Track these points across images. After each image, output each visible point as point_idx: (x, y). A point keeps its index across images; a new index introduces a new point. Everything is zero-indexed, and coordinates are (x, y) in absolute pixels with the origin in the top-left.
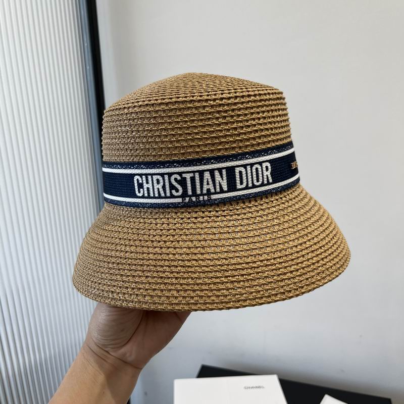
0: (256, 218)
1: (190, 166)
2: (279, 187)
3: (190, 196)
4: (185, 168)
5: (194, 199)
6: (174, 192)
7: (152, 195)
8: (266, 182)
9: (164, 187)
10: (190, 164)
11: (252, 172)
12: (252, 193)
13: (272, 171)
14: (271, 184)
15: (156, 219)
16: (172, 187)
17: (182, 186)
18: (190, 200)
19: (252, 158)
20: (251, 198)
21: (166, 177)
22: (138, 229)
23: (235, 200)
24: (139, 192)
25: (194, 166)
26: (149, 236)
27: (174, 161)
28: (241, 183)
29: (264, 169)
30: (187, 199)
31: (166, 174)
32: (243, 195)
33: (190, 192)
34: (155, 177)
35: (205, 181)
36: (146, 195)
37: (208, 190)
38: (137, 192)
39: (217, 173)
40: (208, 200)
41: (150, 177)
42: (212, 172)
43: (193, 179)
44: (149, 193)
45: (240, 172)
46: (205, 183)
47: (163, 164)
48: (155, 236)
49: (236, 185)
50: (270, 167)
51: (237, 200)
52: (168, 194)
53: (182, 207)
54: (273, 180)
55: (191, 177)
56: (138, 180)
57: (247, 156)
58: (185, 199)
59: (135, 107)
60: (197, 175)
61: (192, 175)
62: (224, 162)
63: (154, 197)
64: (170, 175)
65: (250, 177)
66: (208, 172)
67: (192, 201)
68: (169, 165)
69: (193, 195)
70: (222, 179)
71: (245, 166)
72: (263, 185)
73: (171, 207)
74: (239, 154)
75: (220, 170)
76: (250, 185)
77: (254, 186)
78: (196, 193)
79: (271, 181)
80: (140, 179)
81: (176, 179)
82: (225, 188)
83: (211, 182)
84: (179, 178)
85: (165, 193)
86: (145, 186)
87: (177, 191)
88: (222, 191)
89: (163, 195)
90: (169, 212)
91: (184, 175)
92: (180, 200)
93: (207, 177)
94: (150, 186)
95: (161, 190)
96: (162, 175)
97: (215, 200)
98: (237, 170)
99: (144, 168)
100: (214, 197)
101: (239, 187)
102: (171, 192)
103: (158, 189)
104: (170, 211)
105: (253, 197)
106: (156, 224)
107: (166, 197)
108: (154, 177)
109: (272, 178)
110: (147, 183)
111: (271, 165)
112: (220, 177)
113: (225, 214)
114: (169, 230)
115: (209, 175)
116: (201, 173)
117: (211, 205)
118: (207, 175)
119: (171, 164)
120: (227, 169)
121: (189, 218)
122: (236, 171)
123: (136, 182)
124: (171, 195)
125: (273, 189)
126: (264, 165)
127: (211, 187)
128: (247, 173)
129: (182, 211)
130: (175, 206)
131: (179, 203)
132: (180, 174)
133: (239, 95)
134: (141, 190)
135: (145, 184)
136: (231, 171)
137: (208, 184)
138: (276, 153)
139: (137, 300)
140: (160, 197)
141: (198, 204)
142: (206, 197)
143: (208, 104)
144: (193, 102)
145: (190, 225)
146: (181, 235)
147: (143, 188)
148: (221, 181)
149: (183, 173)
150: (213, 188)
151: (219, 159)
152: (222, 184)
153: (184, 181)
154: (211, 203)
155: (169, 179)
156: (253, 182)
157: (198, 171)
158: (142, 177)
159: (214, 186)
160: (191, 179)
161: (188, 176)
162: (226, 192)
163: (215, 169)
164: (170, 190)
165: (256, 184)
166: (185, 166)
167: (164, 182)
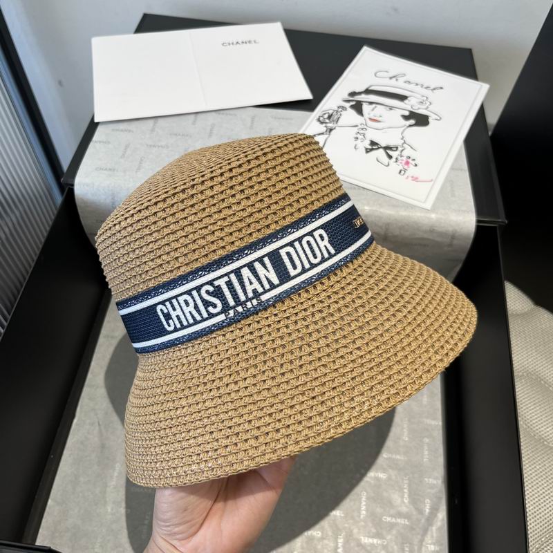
0: (329, 306)
1: (219, 268)
2: (347, 257)
3: (234, 307)
4: (214, 273)
5: (240, 309)
6: (211, 309)
7: (185, 323)
8: (326, 255)
9: (196, 307)
10: (218, 266)
11: (303, 249)
12: (315, 276)
13: (329, 238)
14: (335, 255)
15: (201, 352)
16: (207, 304)
17: (218, 298)
18: (236, 312)
19: (298, 230)
20: (315, 282)
21: (195, 293)
22: (183, 374)
23: (294, 293)
24: (169, 326)
25: (225, 266)
26: (199, 378)
27: (198, 270)
28: (295, 267)
29: (318, 239)
30: (232, 312)
31: (193, 289)
32: (303, 282)
33: (232, 303)
34: (181, 299)
35: (246, 281)
36: (178, 326)
37: (255, 291)
38: (166, 326)
39: (257, 265)
40: (259, 304)
41: (174, 301)
42: (250, 266)
43: (229, 284)
44: (181, 322)
45: (288, 254)
46: (247, 283)
47: (184, 279)
48: (206, 375)
49: (288, 272)
50: (325, 235)
51: (297, 291)
52: (205, 315)
53: (229, 325)
54: (336, 250)
55: (226, 282)
56: (161, 310)
57: (289, 230)
58: (229, 314)
59: (126, 219)
60: (233, 276)
61: (226, 279)
62: (262, 248)
63: (190, 325)
64: (198, 289)
65: (302, 256)
66: (246, 268)
67: (238, 313)
68: (193, 277)
69: (237, 305)
70: (268, 271)
71: (291, 244)
72: (323, 260)
73: (214, 331)
74: (277, 232)
75: (260, 260)
76: (307, 266)
77: (313, 266)
78: (240, 301)
79: (333, 251)
80: (164, 308)
81: (207, 292)
82: (276, 281)
83: (254, 280)
84: (211, 289)
85: (200, 314)
86: (173, 314)
87: (215, 306)
88: (273, 287)
89: (198, 318)
90: (215, 338)
91: (216, 283)
92: (222, 317)
93: (246, 275)
94: (179, 312)
95: (194, 312)
96: (189, 292)
97: (268, 300)
98: (283, 252)
99: (164, 293)
100: (264, 298)
101: (293, 273)
102: (207, 311)
103: (190, 312)
104: (215, 336)
105: (317, 280)
106: (204, 360)
107: (204, 320)
108: (179, 298)
109: (334, 247)
110: (174, 309)
111: (326, 231)
112: (263, 268)
113: (288, 315)
114: (221, 362)
115: (249, 271)
116: (237, 272)
117: (266, 309)
118: (246, 273)
119: (194, 274)
121: (243, 336)
122: (281, 254)
123: (160, 314)
124: (209, 315)
125: (340, 261)
126: (316, 234)
127: (256, 285)
128: (296, 252)
129: (231, 330)
130: (219, 327)
131: (223, 322)
132: (210, 283)
133: (252, 158)
134: (171, 321)
135: (172, 313)
136: (275, 256)
137: (251, 283)
138: (327, 214)
139: (208, 469)
140: (196, 322)
141: (247, 314)
142: (255, 302)
143: (215, 183)
144: (195, 187)
145: (247, 346)
146: (238, 363)
147: (171, 318)
148: (267, 274)
149: (214, 280)
150: (259, 286)
151: (254, 247)
152: (269, 277)
153: (218, 290)
154: (264, 307)
155: (200, 295)
156: (309, 261)
157: (232, 272)
158: (165, 305)
159: (261, 283)
160: (227, 285)
161: (222, 283)
162: (278, 286)
163: (254, 261)
164: (206, 308)
165: (315, 261)
166: (213, 271)
167: (194, 301)
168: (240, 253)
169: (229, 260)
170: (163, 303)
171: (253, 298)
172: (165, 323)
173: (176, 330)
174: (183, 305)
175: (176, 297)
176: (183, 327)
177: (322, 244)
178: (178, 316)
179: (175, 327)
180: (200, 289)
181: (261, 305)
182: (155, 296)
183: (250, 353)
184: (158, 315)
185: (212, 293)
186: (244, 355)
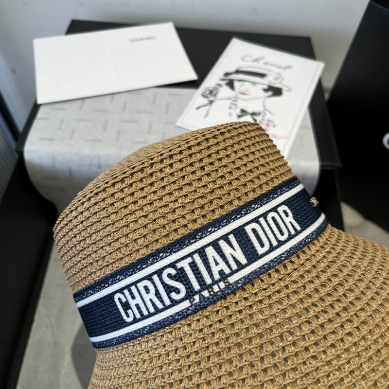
0: (304, 286)
1: (182, 249)
2: (312, 234)
3: (199, 292)
4: (177, 254)
5: (206, 293)
6: (174, 295)
7: (146, 313)
8: (293, 232)
9: (157, 294)
10: (180, 246)
11: (269, 225)
13: (293, 214)
14: (301, 231)
15: (164, 346)
16: (169, 289)
17: (181, 282)
18: (202, 297)
19: (261, 206)
20: (284, 260)
21: (155, 278)
22: (145, 372)
23: (264, 273)
24: (128, 316)
25: (187, 246)
26: (163, 377)
27: (159, 251)
28: (262, 245)
29: (283, 215)
30: (197, 298)
31: (153, 274)
32: (272, 261)
33: (197, 287)
34: (141, 285)
36: (138, 316)
37: (221, 272)
38: (125, 317)
39: (223, 244)
40: (227, 287)
41: (133, 288)
42: (215, 244)
43: (193, 265)
44: (140, 312)
45: (254, 231)
46: (212, 264)
47: (144, 262)
48: (172, 373)
49: (256, 251)
50: (289, 211)
51: (267, 270)
52: (168, 302)
53: (195, 312)
54: (301, 227)
55: (189, 264)
56: (119, 299)
57: (253, 206)
58: (194, 299)
59: (83, 203)
60: (197, 257)
61: (189, 260)
62: (226, 225)
63: (150, 315)
64: (159, 273)
65: (269, 232)
66: (211, 247)
67: (205, 298)
68: (154, 259)
69: (203, 289)
70: (234, 249)
71: (256, 220)
72: (291, 237)
73: (178, 320)
74: (241, 208)
75: (225, 238)
76: (275, 243)
77: (281, 243)
78: (205, 284)
79: (298, 228)
80: (122, 296)
81: (170, 276)
82: (243, 261)
83: (219, 260)
84: (173, 272)
85: (162, 301)
86: (132, 303)
87: (178, 291)
88: (241, 267)
89: (160, 306)
90: (180, 328)
91: (179, 265)
92: (187, 304)
93: (211, 255)
94: (138, 300)
95: (156, 300)
96: (149, 277)
97: (237, 282)
98: (248, 229)
99: (122, 279)
100: (232, 279)
101: (261, 251)
102: (170, 298)
103: (151, 300)
104: (179, 326)
105: (286, 258)
106: (168, 355)
107: (166, 308)
108: (139, 285)
109: (299, 224)
110: (133, 298)
111: (289, 208)
112: (229, 247)
113: (260, 298)
114: (188, 357)
115: (214, 251)
116: (201, 252)
117: (234, 293)
118: (211, 252)
119: (155, 256)
120: (235, 232)
121: (211, 326)
122: (247, 231)
123: (118, 303)
124: (171, 302)
125: (307, 238)
126: (280, 210)
127: (223, 266)
128: (262, 228)
129: (197, 318)
130: (184, 315)
131: (188, 309)
132: (173, 265)
134: (129, 311)
135: (131, 301)
136: (240, 233)
137: (217, 264)
138: (288, 191)
140: (158, 311)
141: (214, 299)
142: (222, 285)
143: (174, 161)
144: (154, 166)
145: (217, 336)
146: (209, 357)
147: (130, 308)
148: (234, 253)
149: (176, 262)
150: (226, 266)
151: (218, 223)
152: (236, 256)
153: (182, 273)
154: (233, 289)
155: (161, 279)
156: (276, 238)
157: (195, 252)
158: (123, 294)
159: (227, 263)
160: (191, 267)
161: (185, 264)
162: (246, 265)
163: (219, 239)
164: (168, 294)
165: (282, 238)
166: (175, 252)
167: (155, 287)
168: (203, 231)
169: (192, 239)
170: (121, 291)
171: (220, 281)
172: (123, 313)
173: (135, 321)
174: (143, 291)
175: (135, 283)
176: (143, 317)
178: (137, 306)
179: (135, 318)
180: (161, 273)
181: (228, 288)
182: (112, 284)
183: (222, 345)
184: (115, 305)
185: (175, 276)
186: (215, 348)
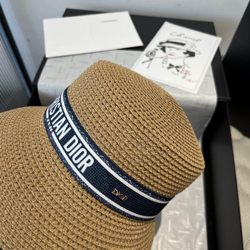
3: (50, 120)
4: (64, 105)
8: (79, 167)
11: (78, 149)
12: (66, 161)
13: (90, 167)
18: (48, 122)
23: (56, 150)
27: (67, 97)
29: (87, 159)
30: (48, 120)
33: (52, 119)
37: (56, 128)
39: (67, 125)
40: (50, 132)
42: (67, 121)
43: (59, 114)
49: (65, 144)
50: (91, 164)
51: (57, 152)
54: (84, 173)
55: (60, 112)
57: (87, 138)
60: (62, 114)
62: (75, 125)
65: (75, 150)
66: (65, 119)
69: (51, 122)
70: (65, 132)
71: (80, 141)
72: (76, 165)
76: (70, 155)
77: (71, 159)
79: (83, 171)
82: (60, 138)
84: (59, 106)
87: (52, 112)
88: (58, 137)
93: (62, 121)
97: (52, 136)
98: (74, 137)
100: (53, 134)
101: (65, 147)
111: (93, 164)
115: (64, 121)
116: (64, 115)
120: (72, 129)
122: (73, 137)
126: (89, 157)
127: (58, 128)
128: (76, 146)
136: (72, 133)
142: (51, 130)
148: (63, 132)
149: (62, 106)
153: (57, 110)
156: (73, 155)
157: (64, 112)
161: (60, 110)
162: (58, 140)
177: (84, 162)
180: (60, 102)
185: (57, 108)
